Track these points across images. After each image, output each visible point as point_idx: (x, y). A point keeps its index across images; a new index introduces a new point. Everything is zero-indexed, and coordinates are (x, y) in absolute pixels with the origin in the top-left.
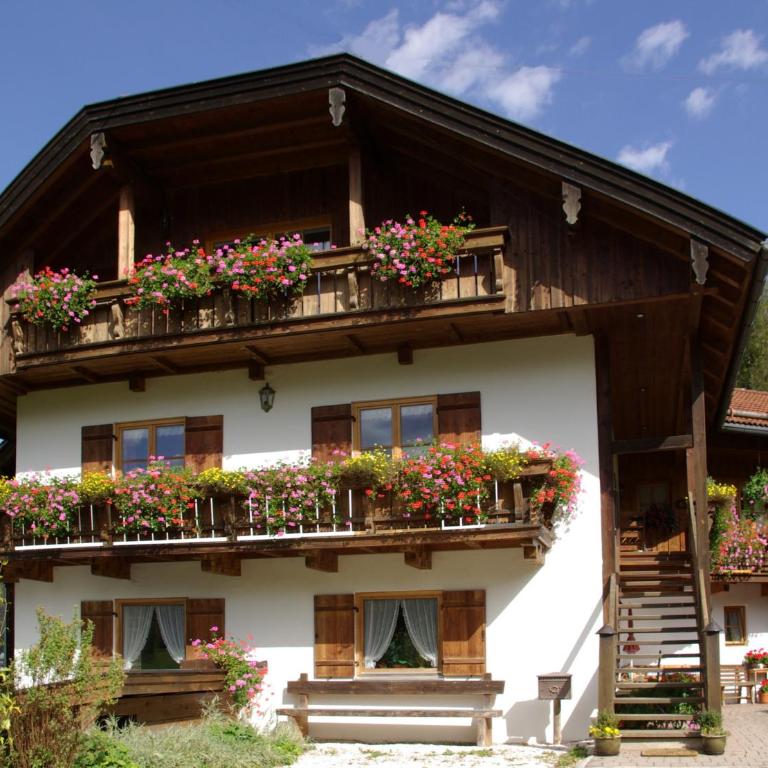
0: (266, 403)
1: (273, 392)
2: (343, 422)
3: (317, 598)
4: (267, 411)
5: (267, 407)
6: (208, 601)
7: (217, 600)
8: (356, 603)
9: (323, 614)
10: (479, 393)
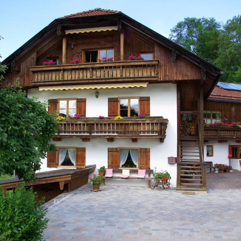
0: (97, 96)
1: (99, 93)
2: (116, 102)
3: (108, 149)
4: (97, 98)
5: (97, 97)
6: (82, 148)
7: (84, 148)
8: (118, 150)
9: (110, 153)
10: (150, 97)
